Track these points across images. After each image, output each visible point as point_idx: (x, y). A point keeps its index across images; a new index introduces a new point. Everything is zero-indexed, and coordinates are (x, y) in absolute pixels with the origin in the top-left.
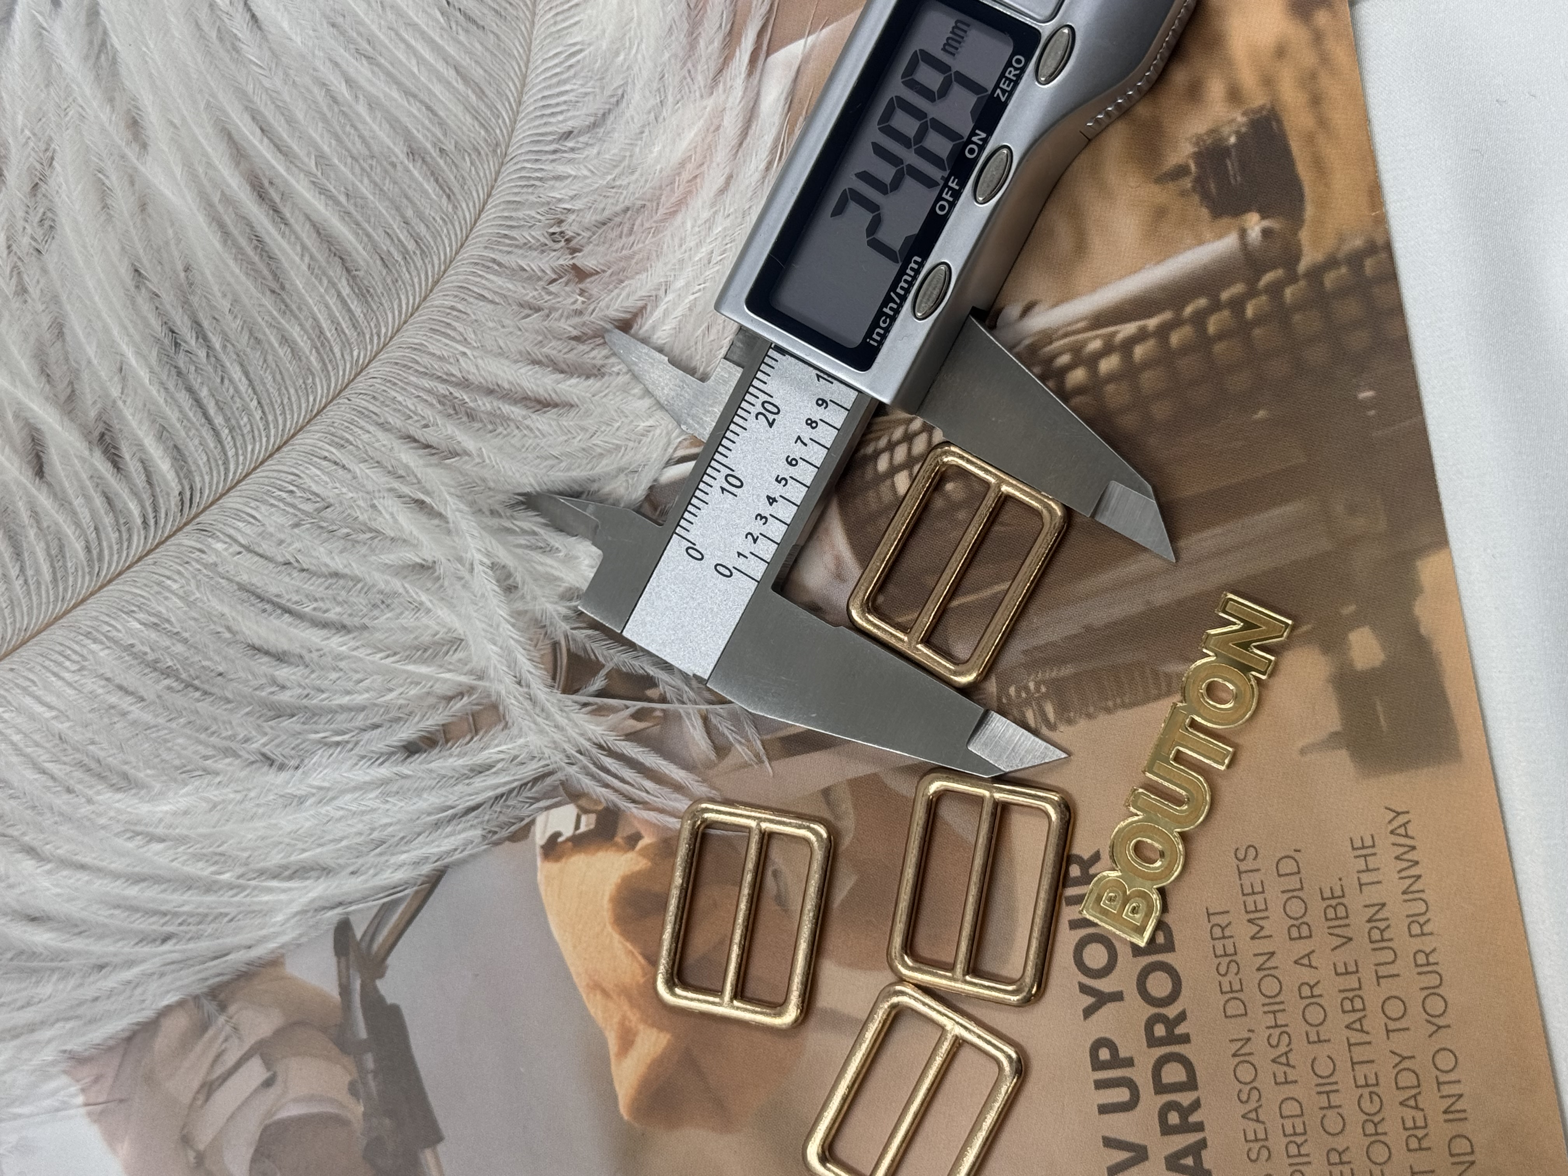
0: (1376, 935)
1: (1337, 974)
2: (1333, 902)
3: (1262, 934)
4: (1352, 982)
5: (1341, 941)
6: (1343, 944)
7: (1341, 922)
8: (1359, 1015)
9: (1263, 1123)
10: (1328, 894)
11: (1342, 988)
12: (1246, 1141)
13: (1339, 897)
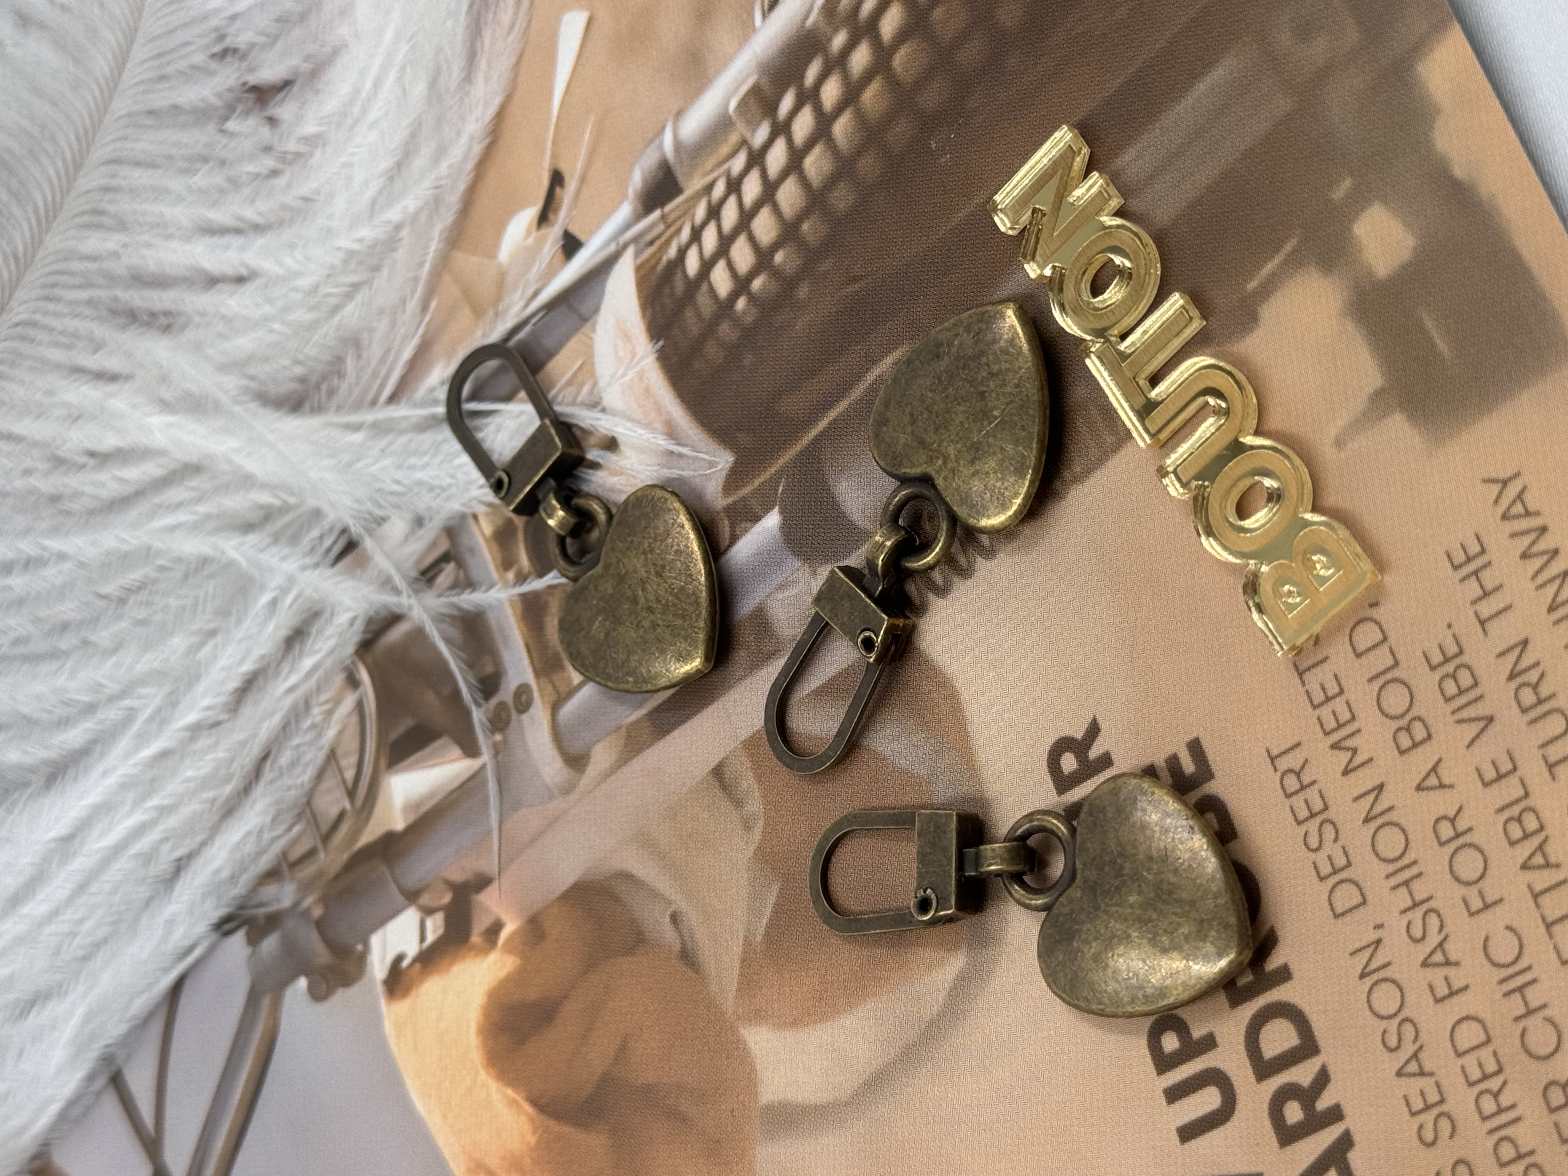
0: (1528, 696)
1: (1486, 784)
2: (1450, 668)
3: (1358, 760)
4: (1511, 789)
5: (1478, 726)
6: (1483, 730)
7: (1471, 695)
8: (1536, 841)
9: (1431, 1074)
10: (1437, 658)
11: (1498, 806)
12: (1413, 1114)
13: (1456, 656)
